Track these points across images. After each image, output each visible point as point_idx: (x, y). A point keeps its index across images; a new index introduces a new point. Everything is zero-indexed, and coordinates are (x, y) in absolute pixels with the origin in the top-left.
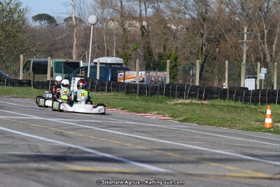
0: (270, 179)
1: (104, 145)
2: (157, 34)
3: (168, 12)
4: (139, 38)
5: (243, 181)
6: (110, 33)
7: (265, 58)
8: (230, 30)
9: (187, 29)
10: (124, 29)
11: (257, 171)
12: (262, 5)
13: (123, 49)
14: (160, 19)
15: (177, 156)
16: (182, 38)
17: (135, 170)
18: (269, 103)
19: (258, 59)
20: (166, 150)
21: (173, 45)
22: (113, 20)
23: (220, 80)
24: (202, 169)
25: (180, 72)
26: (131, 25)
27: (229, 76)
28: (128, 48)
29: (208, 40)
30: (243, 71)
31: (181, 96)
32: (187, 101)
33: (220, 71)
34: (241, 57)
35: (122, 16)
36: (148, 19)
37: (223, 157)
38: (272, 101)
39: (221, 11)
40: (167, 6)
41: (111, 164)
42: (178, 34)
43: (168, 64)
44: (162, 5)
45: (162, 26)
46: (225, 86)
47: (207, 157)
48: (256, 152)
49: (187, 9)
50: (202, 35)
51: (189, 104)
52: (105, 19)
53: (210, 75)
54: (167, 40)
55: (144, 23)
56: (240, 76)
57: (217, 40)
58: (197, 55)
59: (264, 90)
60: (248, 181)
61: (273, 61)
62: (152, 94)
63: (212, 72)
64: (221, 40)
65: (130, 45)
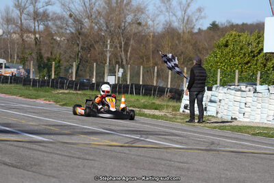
0: (121, 146)
1: (6, 121)
2: (46, 44)
3: (55, 28)
4: (33, 46)
5: (102, 148)
6: (12, 42)
7: (122, 62)
8: (98, 42)
9: (68, 40)
10: (23, 40)
11: (112, 141)
12: (121, 24)
13: (22, 54)
14: (48, 33)
15: (57, 130)
16: (64, 46)
17: (27, 139)
18: (124, 93)
19: (117, 62)
20: (50, 125)
21: (57, 51)
22: (15, 33)
23: (90, 77)
24: (74, 139)
25: (62, 71)
26: (27, 37)
27: (96, 74)
28: (26, 53)
29: (82, 48)
30: (106, 71)
31: (62, 88)
32: (66, 91)
33: (90, 70)
34: (105, 60)
35: (22, 30)
36: (40, 33)
37: (90, 131)
38: (126, 92)
39: (92, 28)
40: (53, 24)
41: (9, 135)
42: (61, 44)
43: (53, 65)
44: (50, 23)
45: (50, 38)
46: (94, 81)
47: (78, 130)
48: (113, 128)
49: (68, 26)
50: (78, 45)
51: (68, 93)
52: (9, 33)
53: (84, 73)
54: (54, 47)
55: (37, 36)
56: (104, 74)
57: (88, 48)
58: (75, 59)
59: (121, 84)
60: (106, 148)
61: (127, 64)
62: (41, 86)
63: (85, 71)
64: (91, 49)
65: (27, 51)
